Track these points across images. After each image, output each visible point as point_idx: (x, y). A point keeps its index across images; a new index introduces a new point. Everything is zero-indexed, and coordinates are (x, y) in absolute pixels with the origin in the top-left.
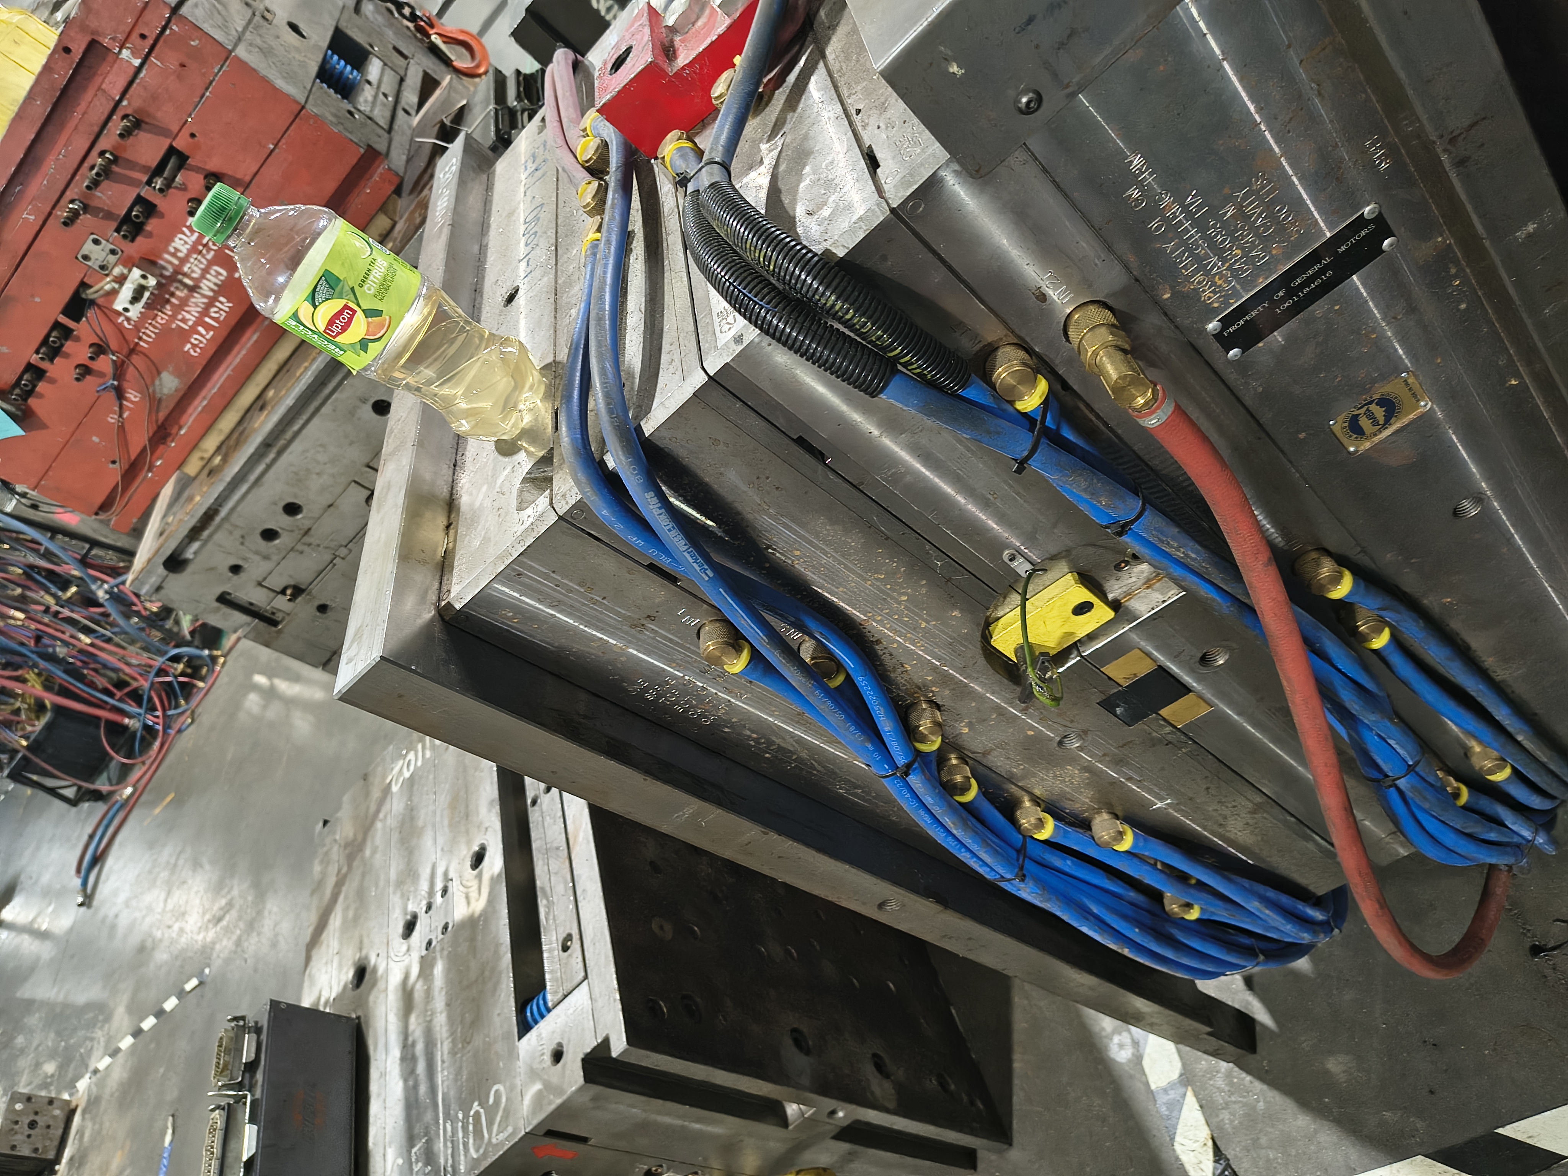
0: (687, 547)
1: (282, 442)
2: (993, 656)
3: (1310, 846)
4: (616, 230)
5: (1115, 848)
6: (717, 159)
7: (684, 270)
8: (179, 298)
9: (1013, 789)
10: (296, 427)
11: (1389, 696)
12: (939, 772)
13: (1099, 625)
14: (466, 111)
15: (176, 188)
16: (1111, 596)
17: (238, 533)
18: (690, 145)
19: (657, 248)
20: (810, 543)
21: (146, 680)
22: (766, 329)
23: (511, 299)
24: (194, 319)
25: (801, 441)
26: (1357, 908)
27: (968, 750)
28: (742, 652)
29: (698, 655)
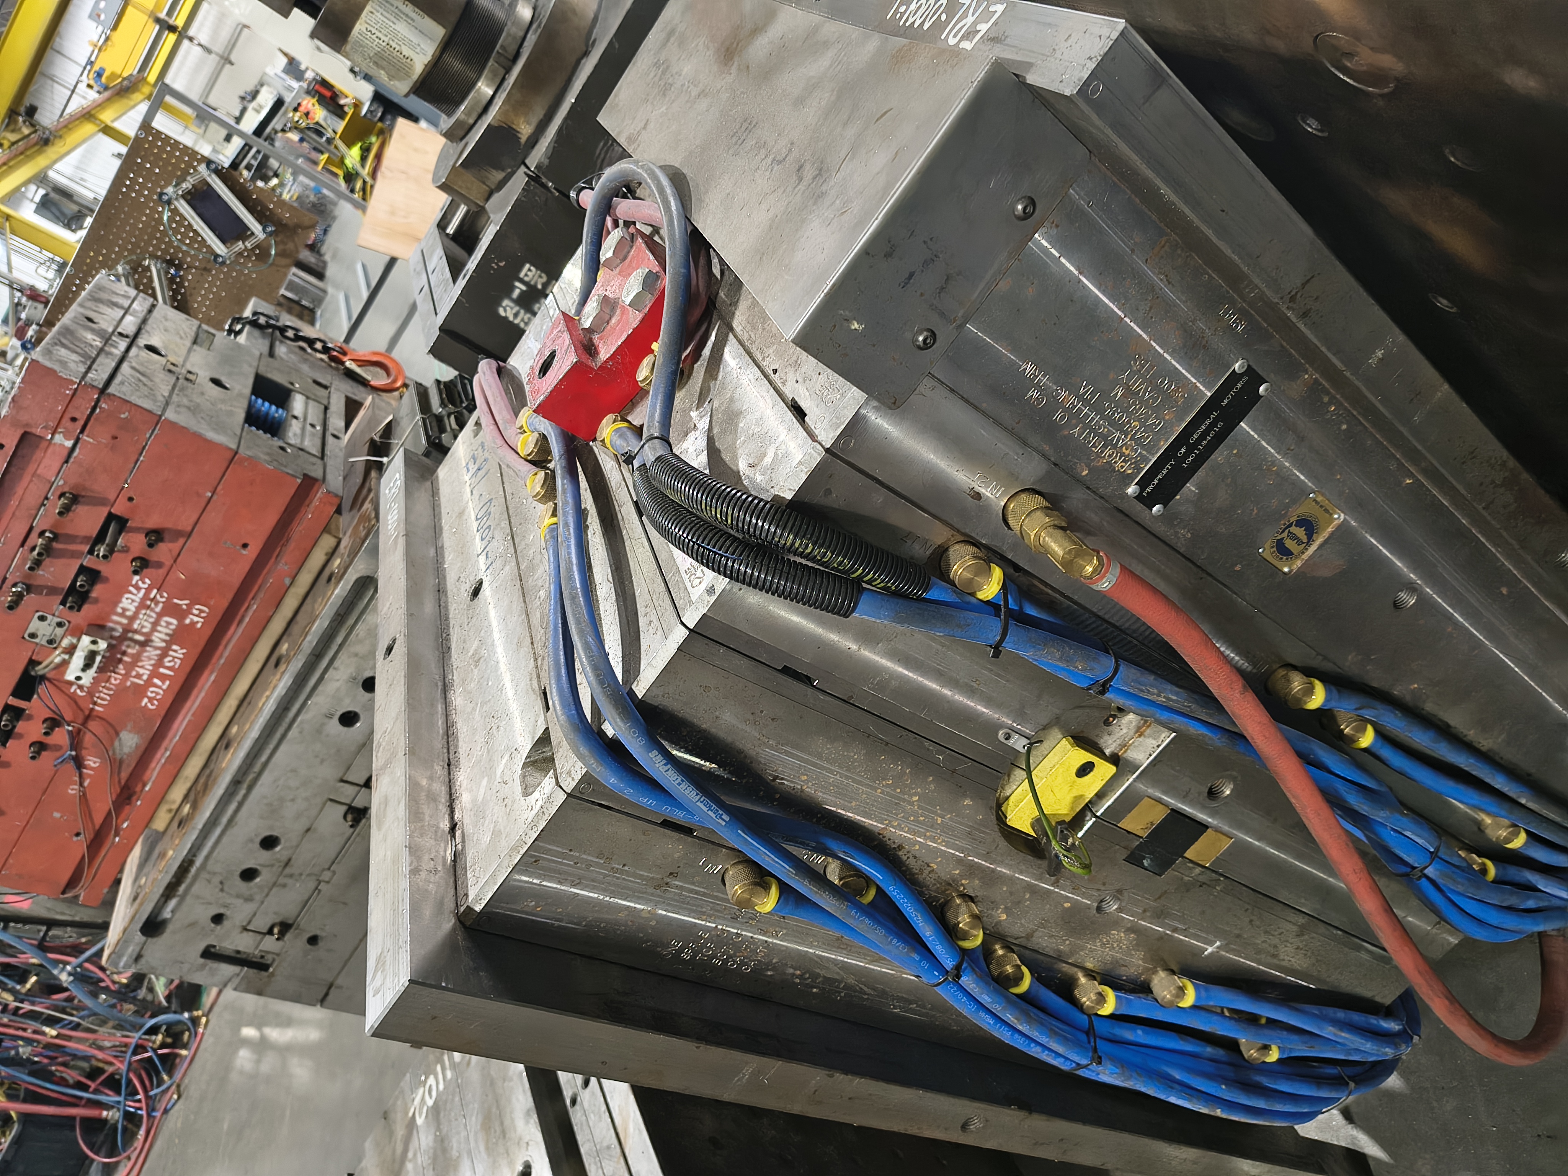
0: (699, 797)
1: (251, 776)
2: (1012, 835)
3: (1364, 956)
4: (570, 511)
5: (1180, 1005)
6: (656, 435)
7: (643, 535)
8: (132, 656)
9: (1065, 967)
10: (264, 758)
11: (1391, 789)
12: (988, 967)
13: (1104, 782)
14: (393, 424)
15: (119, 551)
16: (1108, 752)
17: (216, 880)
18: (625, 424)
19: (613, 520)
20: (815, 765)
21: (122, 1062)
22: (734, 576)
23: (476, 592)
24: (148, 672)
25: (786, 671)
26: (1428, 1008)
27: (1011, 937)
28: (770, 888)
29: (727, 901)
